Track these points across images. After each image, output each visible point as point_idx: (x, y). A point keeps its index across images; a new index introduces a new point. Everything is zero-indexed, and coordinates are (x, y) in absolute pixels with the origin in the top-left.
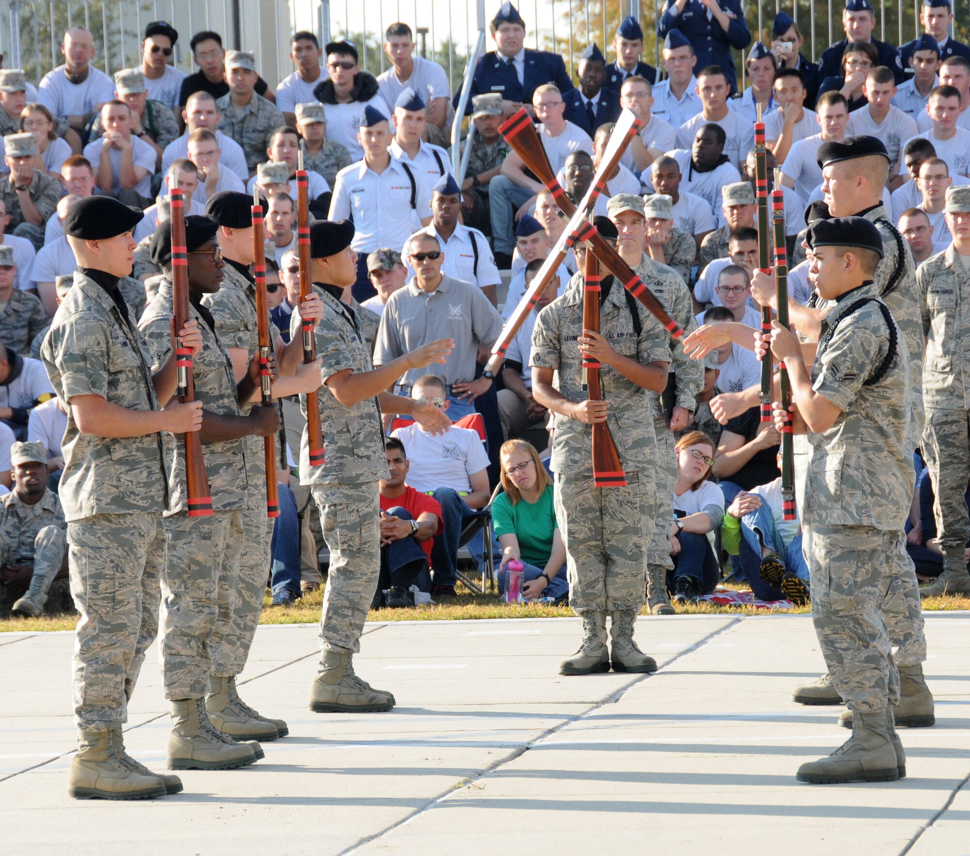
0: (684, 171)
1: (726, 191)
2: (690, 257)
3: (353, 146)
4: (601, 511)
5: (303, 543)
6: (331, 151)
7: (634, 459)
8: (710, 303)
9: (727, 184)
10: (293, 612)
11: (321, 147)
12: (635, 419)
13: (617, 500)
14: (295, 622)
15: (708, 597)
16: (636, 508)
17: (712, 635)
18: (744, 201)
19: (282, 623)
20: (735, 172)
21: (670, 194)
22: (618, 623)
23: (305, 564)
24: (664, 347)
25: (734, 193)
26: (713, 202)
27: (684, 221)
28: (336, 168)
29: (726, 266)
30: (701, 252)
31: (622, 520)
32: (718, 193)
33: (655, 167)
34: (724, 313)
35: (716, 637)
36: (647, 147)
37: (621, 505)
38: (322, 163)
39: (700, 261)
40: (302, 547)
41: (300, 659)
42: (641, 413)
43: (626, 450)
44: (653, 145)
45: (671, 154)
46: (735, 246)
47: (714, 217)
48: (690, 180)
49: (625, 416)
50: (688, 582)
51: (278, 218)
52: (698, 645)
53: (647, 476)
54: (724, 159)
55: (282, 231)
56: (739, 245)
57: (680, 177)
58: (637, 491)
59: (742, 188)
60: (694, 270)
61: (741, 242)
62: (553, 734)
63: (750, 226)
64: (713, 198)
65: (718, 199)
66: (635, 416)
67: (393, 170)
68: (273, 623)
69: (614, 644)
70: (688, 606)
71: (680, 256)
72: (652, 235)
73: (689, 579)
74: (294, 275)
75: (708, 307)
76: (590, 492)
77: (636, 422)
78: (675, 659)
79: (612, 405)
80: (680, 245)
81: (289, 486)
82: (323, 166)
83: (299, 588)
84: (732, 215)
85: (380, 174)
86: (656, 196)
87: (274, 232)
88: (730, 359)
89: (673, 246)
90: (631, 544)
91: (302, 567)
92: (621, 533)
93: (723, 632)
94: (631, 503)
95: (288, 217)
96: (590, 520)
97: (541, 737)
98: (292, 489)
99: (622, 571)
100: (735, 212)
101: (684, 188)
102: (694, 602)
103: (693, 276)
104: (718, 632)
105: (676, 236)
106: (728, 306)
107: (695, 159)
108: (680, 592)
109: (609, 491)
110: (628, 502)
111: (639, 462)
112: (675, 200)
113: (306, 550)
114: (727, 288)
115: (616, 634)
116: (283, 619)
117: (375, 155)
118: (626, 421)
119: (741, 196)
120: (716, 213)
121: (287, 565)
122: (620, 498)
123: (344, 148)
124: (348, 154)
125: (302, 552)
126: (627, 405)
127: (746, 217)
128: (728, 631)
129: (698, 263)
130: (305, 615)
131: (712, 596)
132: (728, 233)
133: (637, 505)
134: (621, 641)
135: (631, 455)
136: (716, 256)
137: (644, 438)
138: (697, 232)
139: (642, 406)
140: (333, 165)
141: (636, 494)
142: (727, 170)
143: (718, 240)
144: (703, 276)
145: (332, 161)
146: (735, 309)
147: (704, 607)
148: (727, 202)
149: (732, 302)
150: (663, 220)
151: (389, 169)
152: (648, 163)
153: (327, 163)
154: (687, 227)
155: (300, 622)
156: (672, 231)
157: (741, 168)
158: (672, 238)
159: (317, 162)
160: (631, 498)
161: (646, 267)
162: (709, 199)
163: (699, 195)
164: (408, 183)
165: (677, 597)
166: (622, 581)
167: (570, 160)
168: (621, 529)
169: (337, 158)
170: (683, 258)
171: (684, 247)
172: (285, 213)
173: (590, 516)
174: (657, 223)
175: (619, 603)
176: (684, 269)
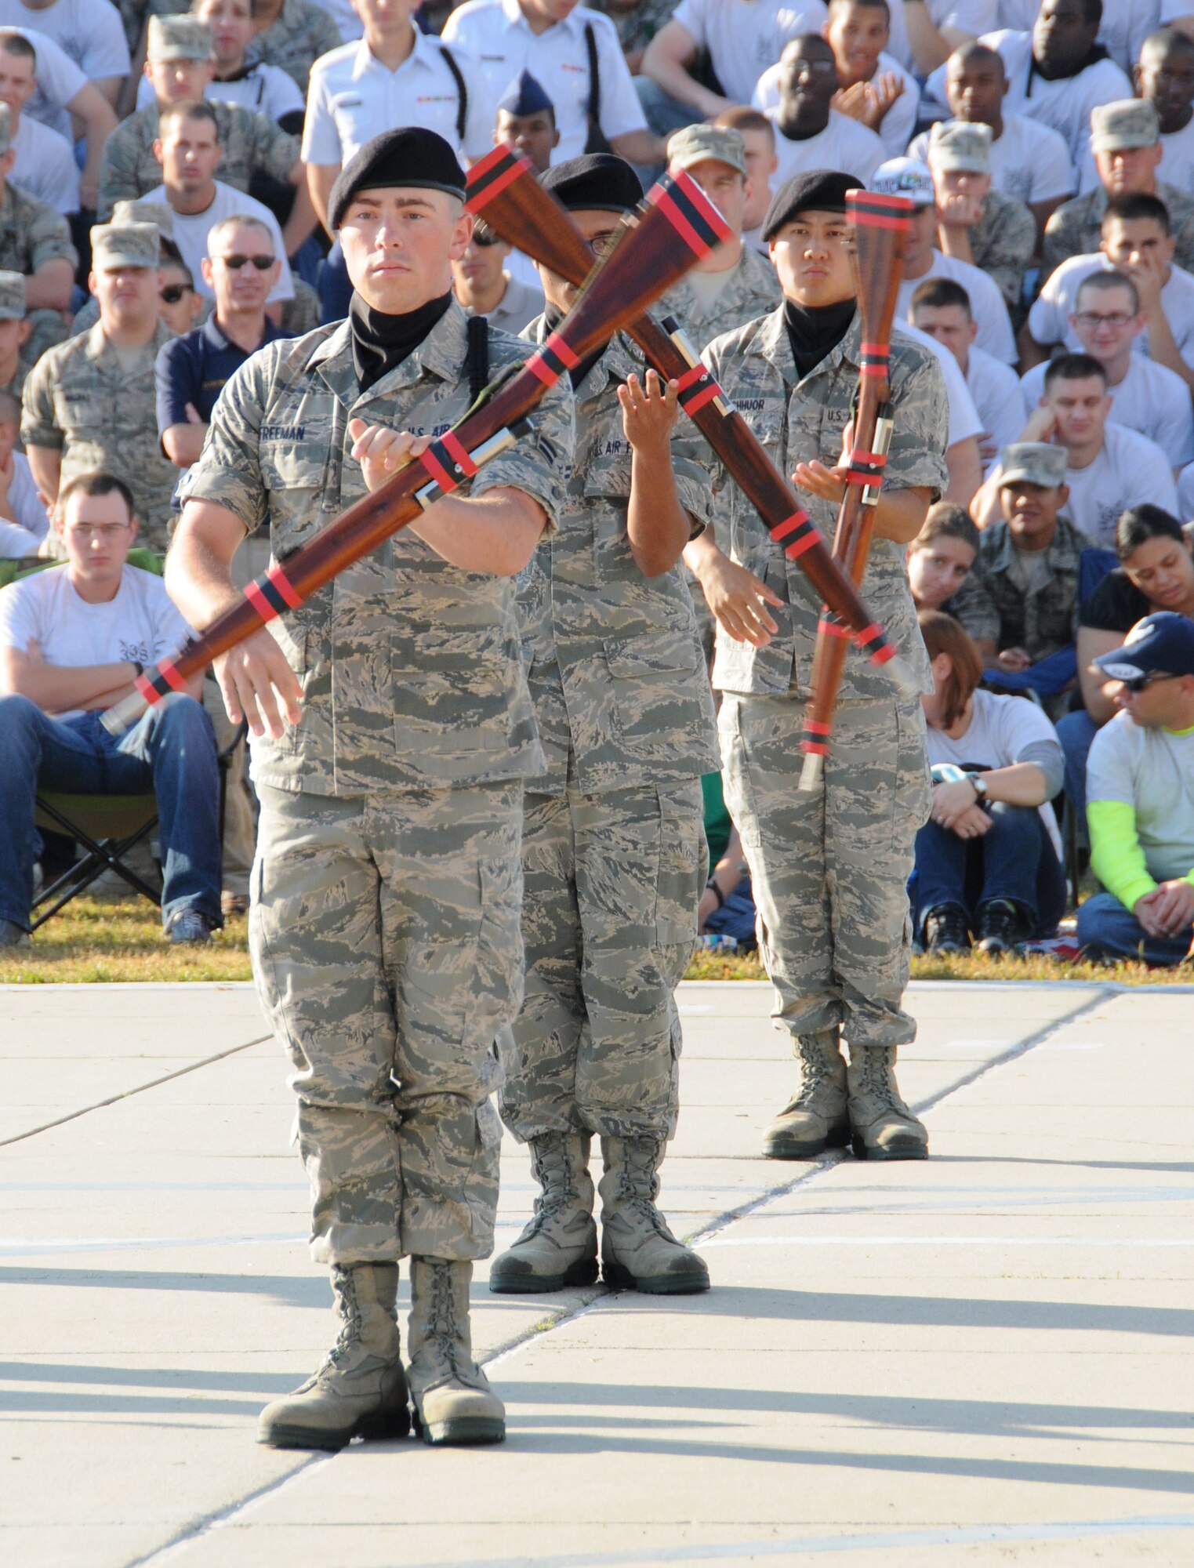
0: (1016, 73)
1: (1100, 117)
2: (1023, 250)
3: (343, 13)
4: (572, 884)
5: (228, 815)
6: (299, 23)
7: (643, 757)
8: (1060, 344)
9: (1103, 103)
10: (208, 958)
11: (280, 14)
12: (654, 657)
13: (607, 860)
14: (210, 979)
15: (1047, 944)
16: (650, 880)
17: (1055, 1025)
18: (1136, 140)
19: (183, 980)
20: (1119, 78)
21: (987, 122)
22: (619, 1168)
23: (232, 859)
24: (699, 482)
25: (1117, 123)
26: (1073, 139)
27: (1013, 177)
28: (309, 56)
29: (1094, 270)
30: (1047, 241)
31: (616, 910)
32: (1085, 123)
33: (954, 65)
34: (1086, 366)
35: (1064, 1029)
36: (938, 24)
37: (616, 874)
38: (282, 44)
39: (1045, 258)
40: (227, 824)
41: (221, 1056)
42: (670, 644)
43: (625, 733)
44: (951, 21)
45: (993, 40)
46: (1115, 230)
47: (1075, 171)
48: (1028, 94)
49: (628, 650)
50: (1008, 913)
51: (190, 155)
52: (1028, 1043)
53: (682, 803)
54: (1097, 54)
55: (195, 181)
56: (1125, 228)
57: (1005, 86)
58: (655, 837)
59: (1132, 115)
60: (1031, 277)
61: (1130, 222)
62: (734, 1223)
63: (1148, 190)
64: (1074, 133)
65: (1084, 133)
66: (653, 650)
67: (419, 63)
68: (166, 979)
69: (608, 1217)
70: (1008, 963)
71: (1004, 249)
72: (949, 207)
73: (1010, 907)
74: (235, 272)
75: (1057, 353)
76: (549, 835)
77: (654, 664)
78: (981, 1071)
79: (594, 621)
80: (1003, 226)
81: (202, 702)
82: (282, 53)
83: (219, 908)
84: (1113, 168)
85: (394, 70)
86: (959, 126)
87: (178, 185)
88: (1100, 460)
89: (990, 228)
90: (633, 974)
91: (226, 864)
92: (612, 943)
93: (1079, 1019)
94: (641, 868)
95: (209, 154)
96: (545, 905)
97: (710, 1228)
98: (208, 705)
99: (619, 1041)
100: (1119, 161)
101: (1014, 108)
102: (1019, 953)
103: (1029, 289)
104: (1068, 1019)
105: (995, 208)
106: (1098, 353)
107: (1040, 54)
108: (991, 933)
109: (589, 838)
110: (632, 865)
111: (656, 764)
112: (997, 131)
113: (234, 830)
114: (1094, 316)
115: (614, 1195)
116: (185, 971)
117: (385, 31)
118: (630, 662)
119: (1131, 130)
120: (1078, 160)
121: (195, 861)
122: (613, 855)
123: (326, 17)
124: (334, 28)
125: (227, 835)
126: (635, 624)
127: (1141, 173)
128: (1088, 1016)
129: (1039, 262)
130: (230, 965)
131: (1054, 943)
132: (1103, 202)
133: (654, 874)
134: (625, 1212)
135: (636, 748)
136: (1076, 250)
137: (673, 705)
138: (1037, 197)
139: (674, 627)
140: (303, 51)
141: (652, 845)
142: (1105, 74)
143: (1082, 216)
144: (1048, 291)
145: (303, 42)
146: (1110, 360)
147: (1039, 966)
148: (1101, 142)
149: (1104, 343)
150: (972, 175)
151: (411, 60)
152: (940, 60)
153: (290, 47)
154: (1017, 188)
155: (220, 979)
156: (987, 199)
157: (1132, 73)
158: (988, 211)
159: (272, 44)
160: (639, 855)
161: (751, 275)
162: (1066, 131)
163: (1047, 124)
164: (452, 88)
165: (984, 945)
166: (620, 1065)
167: (793, 50)
168: (611, 933)
169: (312, 37)
170: (1009, 252)
171: (1012, 229)
172: (202, 146)
173: (545, 895)
174: (962, 181)
175: (615, 1115)
176: (1008, 276)
